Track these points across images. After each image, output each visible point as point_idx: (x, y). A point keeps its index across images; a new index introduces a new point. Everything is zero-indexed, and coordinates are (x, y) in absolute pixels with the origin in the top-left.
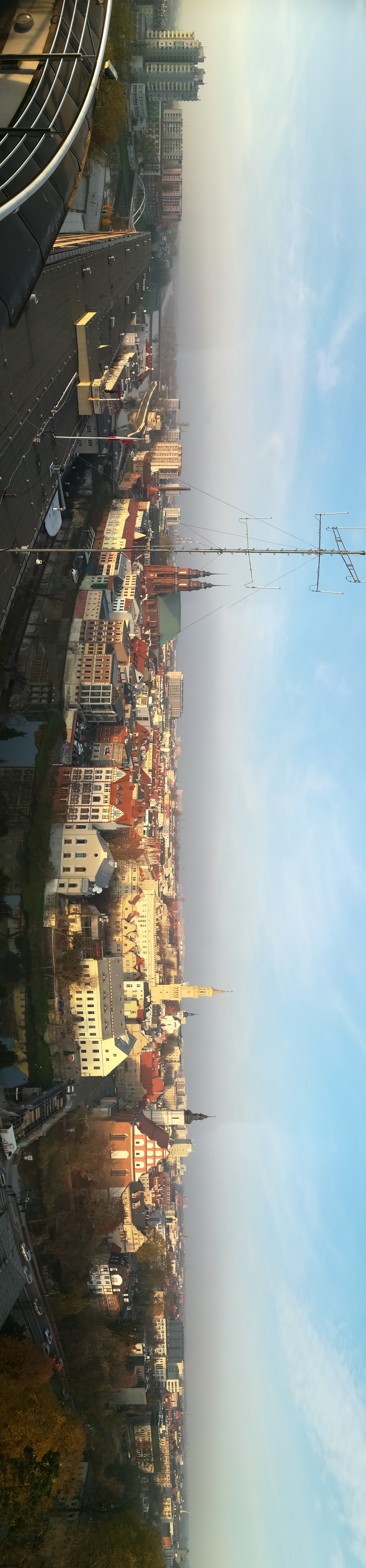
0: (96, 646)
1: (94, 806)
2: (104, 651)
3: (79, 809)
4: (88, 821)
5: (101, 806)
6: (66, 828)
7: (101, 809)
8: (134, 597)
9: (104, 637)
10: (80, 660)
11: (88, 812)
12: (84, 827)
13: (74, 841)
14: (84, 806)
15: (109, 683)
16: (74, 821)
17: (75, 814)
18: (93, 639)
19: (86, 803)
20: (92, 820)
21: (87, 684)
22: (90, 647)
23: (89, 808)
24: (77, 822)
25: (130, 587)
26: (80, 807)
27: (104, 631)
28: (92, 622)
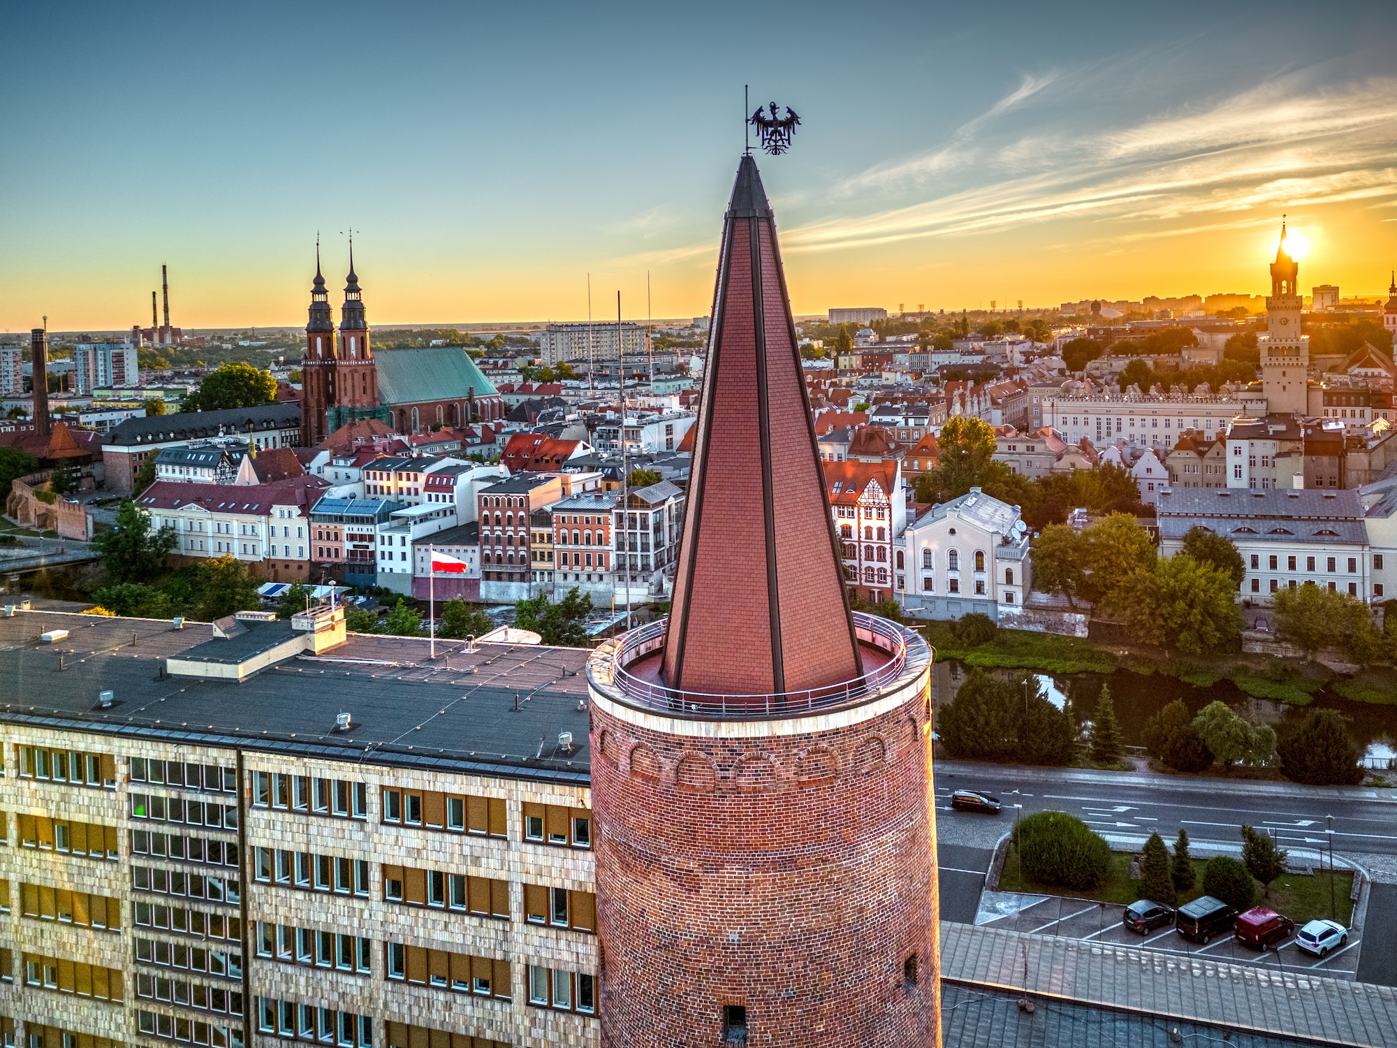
0: (536, 546)
1: (859, 537)
2: (546, 531)
3: (865, 564)
4: (888, 547)
5: (859, 523)
6: (902, 587)
7: (864, 523)
8: (419, 474)
9: (516, 532)
10: (565, 576)
11: (872, 548)
12: (900, 554)
13: (927, 574)
14: (860, 555)
15: (610, 517)
16: (889, 573)
17: (876, 572)
18: (522, 553)
19: (855, 552)
20: (888, 540)
21: (613, 561)
22: (538, 559)
23: (863, 545)
24: (892, 567)
25: (396, 484)
26: (863, 562)
27: (504, 532)
28: (486, 559)
